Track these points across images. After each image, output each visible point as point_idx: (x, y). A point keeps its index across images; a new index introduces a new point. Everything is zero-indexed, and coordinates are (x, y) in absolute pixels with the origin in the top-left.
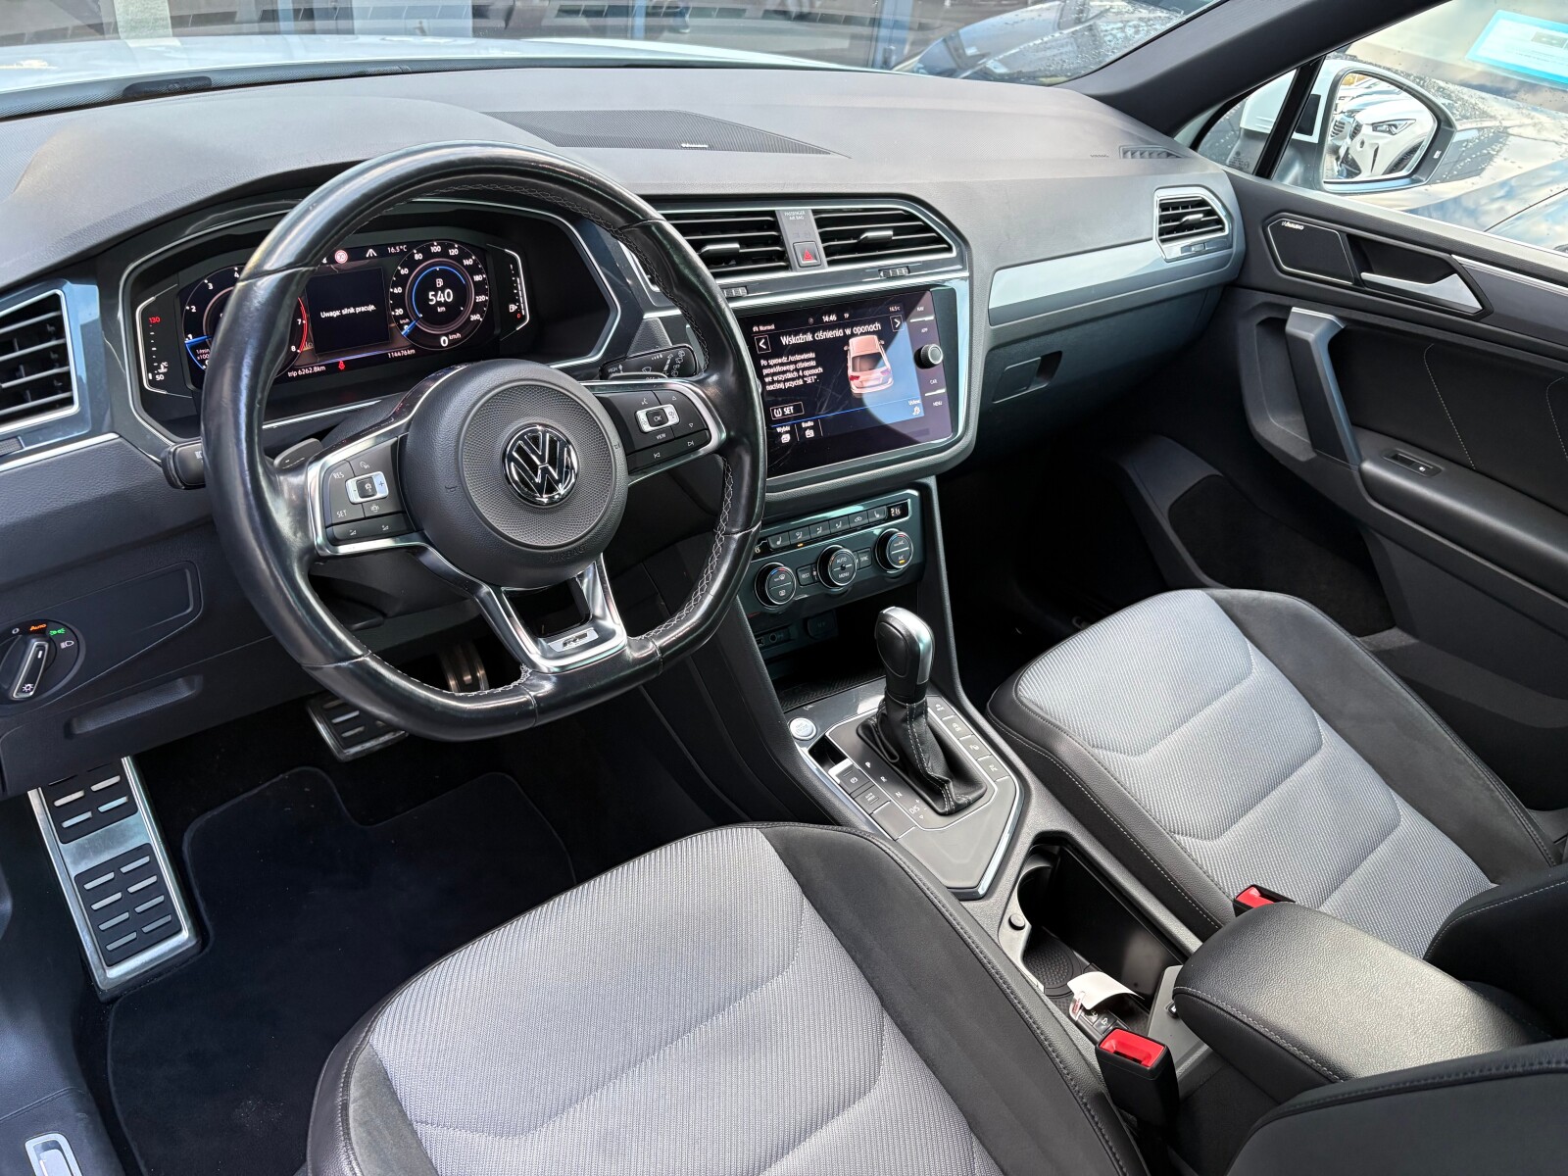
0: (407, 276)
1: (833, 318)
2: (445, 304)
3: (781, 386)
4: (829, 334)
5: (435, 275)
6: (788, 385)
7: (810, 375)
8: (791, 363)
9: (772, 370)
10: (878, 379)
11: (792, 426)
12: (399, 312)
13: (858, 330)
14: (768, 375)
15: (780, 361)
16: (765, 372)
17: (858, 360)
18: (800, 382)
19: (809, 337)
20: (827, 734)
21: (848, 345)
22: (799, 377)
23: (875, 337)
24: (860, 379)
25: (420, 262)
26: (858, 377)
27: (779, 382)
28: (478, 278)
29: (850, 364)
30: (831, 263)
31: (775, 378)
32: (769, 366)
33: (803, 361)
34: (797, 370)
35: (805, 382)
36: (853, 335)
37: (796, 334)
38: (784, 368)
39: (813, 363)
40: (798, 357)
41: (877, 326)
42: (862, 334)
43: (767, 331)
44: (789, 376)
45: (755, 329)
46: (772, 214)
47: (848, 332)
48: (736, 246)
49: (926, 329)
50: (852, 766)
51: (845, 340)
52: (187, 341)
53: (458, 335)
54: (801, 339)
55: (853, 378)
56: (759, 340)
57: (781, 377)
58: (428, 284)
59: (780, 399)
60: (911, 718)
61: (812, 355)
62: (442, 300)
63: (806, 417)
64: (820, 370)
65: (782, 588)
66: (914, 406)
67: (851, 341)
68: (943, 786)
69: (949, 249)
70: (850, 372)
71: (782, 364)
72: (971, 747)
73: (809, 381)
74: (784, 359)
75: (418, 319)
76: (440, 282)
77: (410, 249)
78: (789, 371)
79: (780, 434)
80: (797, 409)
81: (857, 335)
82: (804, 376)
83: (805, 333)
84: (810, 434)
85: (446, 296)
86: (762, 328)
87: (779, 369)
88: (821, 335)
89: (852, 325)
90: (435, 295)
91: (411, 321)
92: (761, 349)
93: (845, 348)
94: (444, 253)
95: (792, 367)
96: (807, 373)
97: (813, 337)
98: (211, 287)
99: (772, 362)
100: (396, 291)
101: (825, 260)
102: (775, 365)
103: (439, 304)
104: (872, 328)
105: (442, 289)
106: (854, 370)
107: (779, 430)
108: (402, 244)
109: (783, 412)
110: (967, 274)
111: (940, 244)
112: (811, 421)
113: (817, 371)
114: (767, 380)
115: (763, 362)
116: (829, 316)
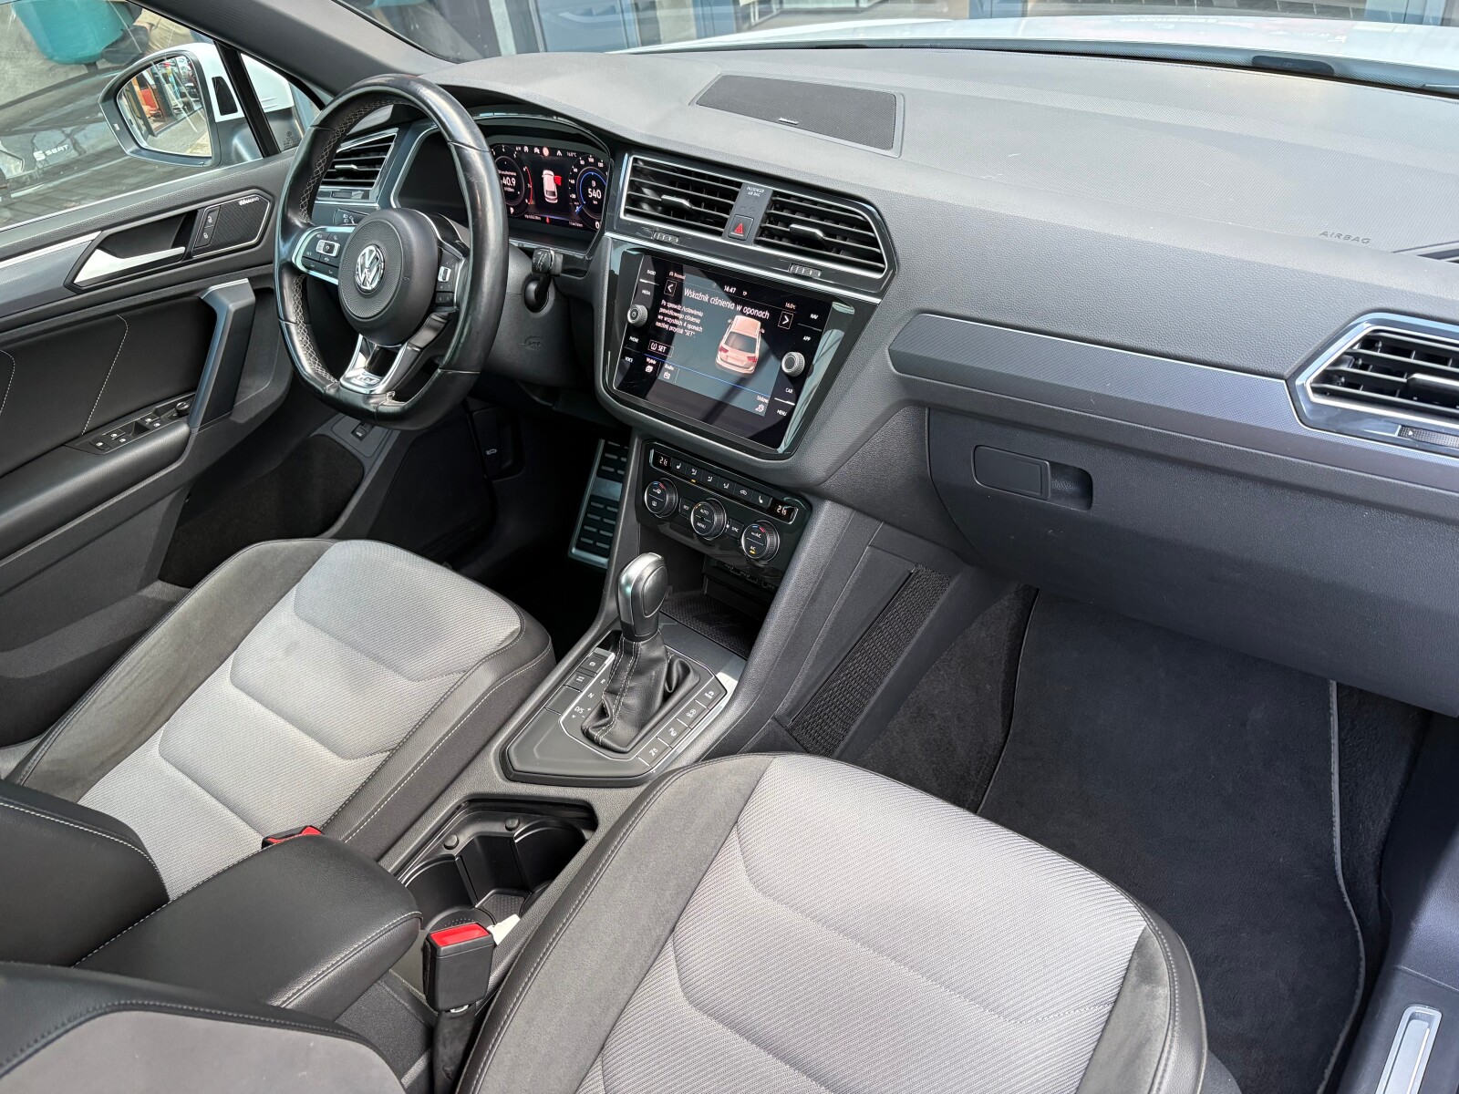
0: (577, 174)
1: (733, 290)
2: (597, 200)
3: (666, 327)
4: (723, 303)
5: (589, 178)
6: (671, 328)
7: (691, 330)
8: (683, 312)
9: (666, 312)
10: (743, 361)
11: (657, 363)
12: (574, 197)
13: (748, 310)
14: (661, 314)
15: (675, 307)
16: (662, 310)
17: (734, 337)
18: (682, 331)
19: (706, 298)
21: (733, 319)
22: (682, 327)
23: (759, 323)
24: (727, 354)
25: (583, 166)
26: (726, 351)
27: (666, 323)
29: (726, 336)
30: (758, 242)
31: (665, 319)
32: (666, 307)
33: (692, 315)
34: (684, 321)
35: (685, 333)
36: (741, 313)
37: (698, 291)
38: (676, 314)
39: (698, 321)
40: (689, 310)
41: (767, 315)
42: (749, 316)
43: (678, 279)
44: (676, 322)
45: (671, 274)
46: (739, 185)
47: (739, 308)
48: (685, 202)
49: (807, 339)
51: (732, 315)
54: (699, 296)
55: (722, 349)
56: (669, 283)
57: (669, 320)
58: (587, 184)
59: (660, 336)
61: (701, 314)
63: (669, 361)
64: (701, 329)
66: (761, 402)
67: (737, 317)
69: (882, 271)
70: (722, 344)
71: (676, 310)
72: (671, 729)
73: (688, 334)
74: (679, 307)
75: (583, 205)
76: (594, 183)
77: (578, 157)
78: (678, 318)
79: (647, 364)
80: (668, 351)
81: (744, 314)
82: (686, 328)
83: (704, 293)
84: (666, 376)
85: (599, 195)
86: (675, 275)
87: (671, 313)
88: (716, 301)
89: (744, 304)
90: (592, 192)
91: (580, 204)
92: (667, 291)
94: (595, 164)
95: (681, 316)
96: (690, 326)
97: (709, 300)
99: (670, 305)
100: (572, 182)
101: (753, 237)
102: (671, 309)
103: (594, 198)
104: (761, 314)
105: (596, 188)
106: (726, 343)
107: (648, 360)
108: (573, 151)
109: (658, 348)
110: (877, 301)
111: (872, 259)
112: (673, 366)
113: (697, 329)
114: (660, 317)
115: (664, 302)
116: (731, 287)
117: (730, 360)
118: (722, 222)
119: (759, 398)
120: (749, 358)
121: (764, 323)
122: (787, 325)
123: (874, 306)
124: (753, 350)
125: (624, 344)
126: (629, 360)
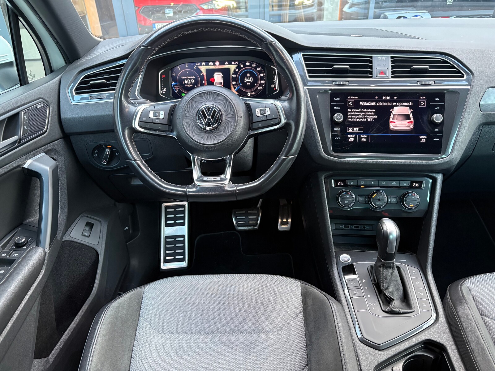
0: (238, 72)
1: (388, 98)
2: (250, 82)
3: (355, 120)
4: (384, 104)
5: (247, 72)
6: (358, 120)
7: (370, 118)
8: (362, 112)
9: (352, 114)
10: (406, 124)
11: (356, 136)
12: (234, 83)
13: (399, 104)
14: (350, 115)
15: (357, 110)
16: (349, 113)
17: (396, 116)
18: (365, 120)
19: (374, 104)
20: (354, 264)
21: (393, 109)
22: (364, 118)
23: (408, 108)
24: (395, 123)
25: (242, 68)
26: (394, 122)
27: (354, 118)
28: (262, 75)
29: (392, 117)
30: (392, 77)
31: (353, 117)
32: (351, 112)
33: (368, 112)
34: (365, 115)
35: (367, 120)
36: (396, 106)
37: (368, 101)
38: (359, 114)
39: (373, 114)
40: (366, 110)
41: (411, 104)
42: (401, 106)
43: (354, 99)
44: (360, 117)
45: (349, 97)
46: (371, 57)
47: (394, 104)
48: (348, 67)
49: (438, 108)
50: (356, 278)
51: (392, 107)
52: (172, 83)
53: (254, 93)
54: (370, 104)
55: (392, 122)
56: (349, 102)
57: (355, 117)
58: (245, 75)
59: (353, 124)
60: (383, 267)
61: (373, 111)
62: (249, 81)
63: (364, 133)
64: (376, 117)
65: (347, 200)
66: (423, 138)
67: (394, 108)
68: (391, 301)
69: (463, 77)
70: (391, 120)
71: (358, 112)
72: (419, 293)
73: (369, 120)
74: (359, 110)
75: (240, 86)
76: (248, 75)
77: (239, 63)
78: (361, 115)
79: (349, 138)
80: (360, 129)
81: (399, 106)
82: (367, 118)
83: (372, 102)
84: (364, 140)
85: (251, 80)
86: (352, 98)
87: (356, 113)
88: (380, 104)
89: (397, 102)
90: (247, 79)
91: (238, 86)
92: (349, 105)
93: (391, 110)
94: (251, 66)
95: (362, 114)
96: (369, 117)
97: (376, 104)
98: (180, 69)
99: (353, 110)
100: (234, 76)
101: (390, 75)
102: (354, 112)
103: (248, 82)
104: (408, 104)
105: (249, 77)
106: (393, 119)
107: (349, 136)
108: (237, 61)
109: (353, 130)
110: (469, 87)
111: (458, 74)
112: (366, 135)
113: (374, 117)
114: (349, 117)
115: (349, 110)
116: (386, 97)
117: (398, 126)
118: (371, 73)
119: (421, 137)
120: (408, 122)
121: (411, 107)
122: (424, 105)
123: (468, 89)
124: (410, 119)
125: (332, 132)
126: (337, 138)
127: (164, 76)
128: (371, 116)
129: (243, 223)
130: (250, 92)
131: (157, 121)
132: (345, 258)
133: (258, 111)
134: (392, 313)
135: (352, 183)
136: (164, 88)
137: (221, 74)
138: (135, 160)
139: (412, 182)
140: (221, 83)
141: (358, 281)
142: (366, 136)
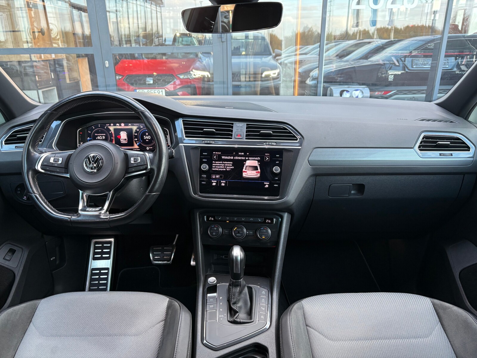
0: (139, 131)
1: (243, 154)
2: (148, 139)
3: (218, 169)
4: (240, 158)
5: (145, 132)
6: (220, 169)
8: (223, 164)
9: (216, 165)
10: (254, 174)
11: (217, 181)
12: (136, 139)
13: (250, 158)
14: (214, 166)
15: (220, 162)
16: (213, 165)
17: (248, 167)
18: (225, 169)
19: (232, 158)
20: (218, 285)
21: (246, 162)
22: (224, 168)
23: (257, 161)
24: (247, 173)
25: (142, 128)
26: (246, 172)
27: (217, 168)
29: (244, 167)
30: (246, 139)
31: (216, 167)
32: (215, 163)
33: (227, 164)
34: (225, 166)
35: (226, 170)
36: (248, 160)
37: (227, 156)
38: (220, 165)
39: (231, 165)
40: (226, 163)
41: (259, 158)
42: (252, 160)
43: (217, 154)
44: (221, 167)
45: (214, 153)
46: (233, 124)
47: (247, 158)
48: (214, 130)
49: (278, 162)
50: (216, 296)
51: (245, 160)
52: (88, 139)
53: (152, 147)
54: (229, 158)
55: (244, 172)
56: (214, 156)
57: (218, 167)
58: (144, 134)
59: (215, 173)
61: (232, 163)
62: (148, 138)
63: (223, 180)
64: (233, 167)
65: (214, 232)
66: (266, 184)
67: (247, 161)
68: (236, 313)
69: (297, 140)
70: (244, 170)
71: (220, 164)
73: (228, 170)
74: (221, 162)
75: (141, 142)
76: (147, 134)
77: (140, 125)
78: (222, 166)
79: (213, 182)
80: (221, 177)
81: (250, 160)
82: (226, 168)
83: (231, 156)
84: (223, 184)
85: (149, 137)
86: (216, 153)
87: (218, 165)
88: (236, 158)
89: (248, 157)
90: (146, 137)
91: (139, 142)
92: (214, 158)
93: (244, 163)
95: (223, 165)
96: (228, 167)
97: (233, 158)
98: (94, 128)
99: (216, 162)
100: (136, 134)
101: (245, 137)
102: (217, 163)
103: (147, 139)
104: (257, 159)
105: (148, 136)
106: (245, 169)
107: (212, 181)
108: (138, 123)
109: (216, 177)
110: (300, 147)
111: (293, 138)
112: (225, 181)
113: (231, 167)
114: (213, 167)
115: (213, 162)
116: (241, 153)
117: (248, 174)
118: (231, 135)
119: (265, 183)
120: (256, 172)
121: (258, 161)
122: (268, 160)
123: (299, 149)
124: (257, 170)
125: (200, 178)
126: (204, 183)
127: (81, 133)
128: (229, 166)
129: (159, 258)
130: (148, 147)
131: (56, 165)
132: (212, 280)
133: (132, 159)
134: (235, 322)
135: (219, 219)
136: (81, 142)
137: (126, 132)
138: (34, 193)
139: (265, 219)
140: (126, 140)
141: (217, 298)
142: (216, 181)
